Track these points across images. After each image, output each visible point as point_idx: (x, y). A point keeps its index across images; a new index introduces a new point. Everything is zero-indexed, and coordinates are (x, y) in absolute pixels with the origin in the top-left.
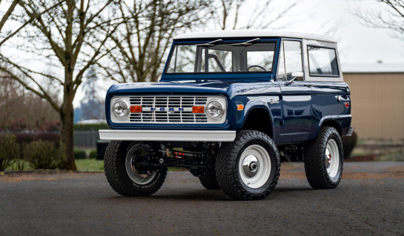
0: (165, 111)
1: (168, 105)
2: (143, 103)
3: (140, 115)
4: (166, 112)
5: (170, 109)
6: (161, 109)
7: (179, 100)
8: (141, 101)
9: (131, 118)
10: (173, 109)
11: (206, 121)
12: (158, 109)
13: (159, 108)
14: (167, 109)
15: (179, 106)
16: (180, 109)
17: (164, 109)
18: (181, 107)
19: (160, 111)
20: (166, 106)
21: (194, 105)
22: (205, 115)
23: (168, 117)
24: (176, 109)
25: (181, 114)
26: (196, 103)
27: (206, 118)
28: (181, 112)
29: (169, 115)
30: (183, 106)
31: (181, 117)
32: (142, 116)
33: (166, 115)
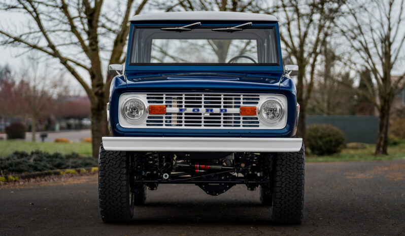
0: (200, 112)
1: (203, 104)
2: (166, 102)
3: (162, 117)
4: (201, 114)
5: (207, 111)
6: (194, 110)
7: (220, 99)
8: (164, 100)
9: (147, 121)
10: (212, 110)
11: (258, 126)
12: (190, 110)
13: (192, 109)
14: (202, 110)
15: (220, 107)
16: (221, 110)
17: (198, 110)
18: (222, 108)
19: (192, 112)
20: (201, 106)
21: (242, 105)
22: (257, 119)
23: (203, 120)
24: (216, 110)
25: (222, 116)
26: (244, 103)
27: (258, 122)
28: (222, 114)
29: (205, 118)
30: (224, 107)
31: (222, 120)
32: (164, 119)
33: (201, 118)
